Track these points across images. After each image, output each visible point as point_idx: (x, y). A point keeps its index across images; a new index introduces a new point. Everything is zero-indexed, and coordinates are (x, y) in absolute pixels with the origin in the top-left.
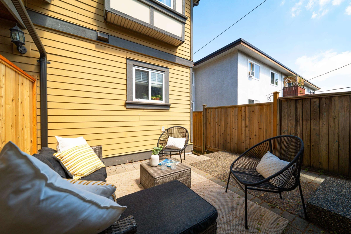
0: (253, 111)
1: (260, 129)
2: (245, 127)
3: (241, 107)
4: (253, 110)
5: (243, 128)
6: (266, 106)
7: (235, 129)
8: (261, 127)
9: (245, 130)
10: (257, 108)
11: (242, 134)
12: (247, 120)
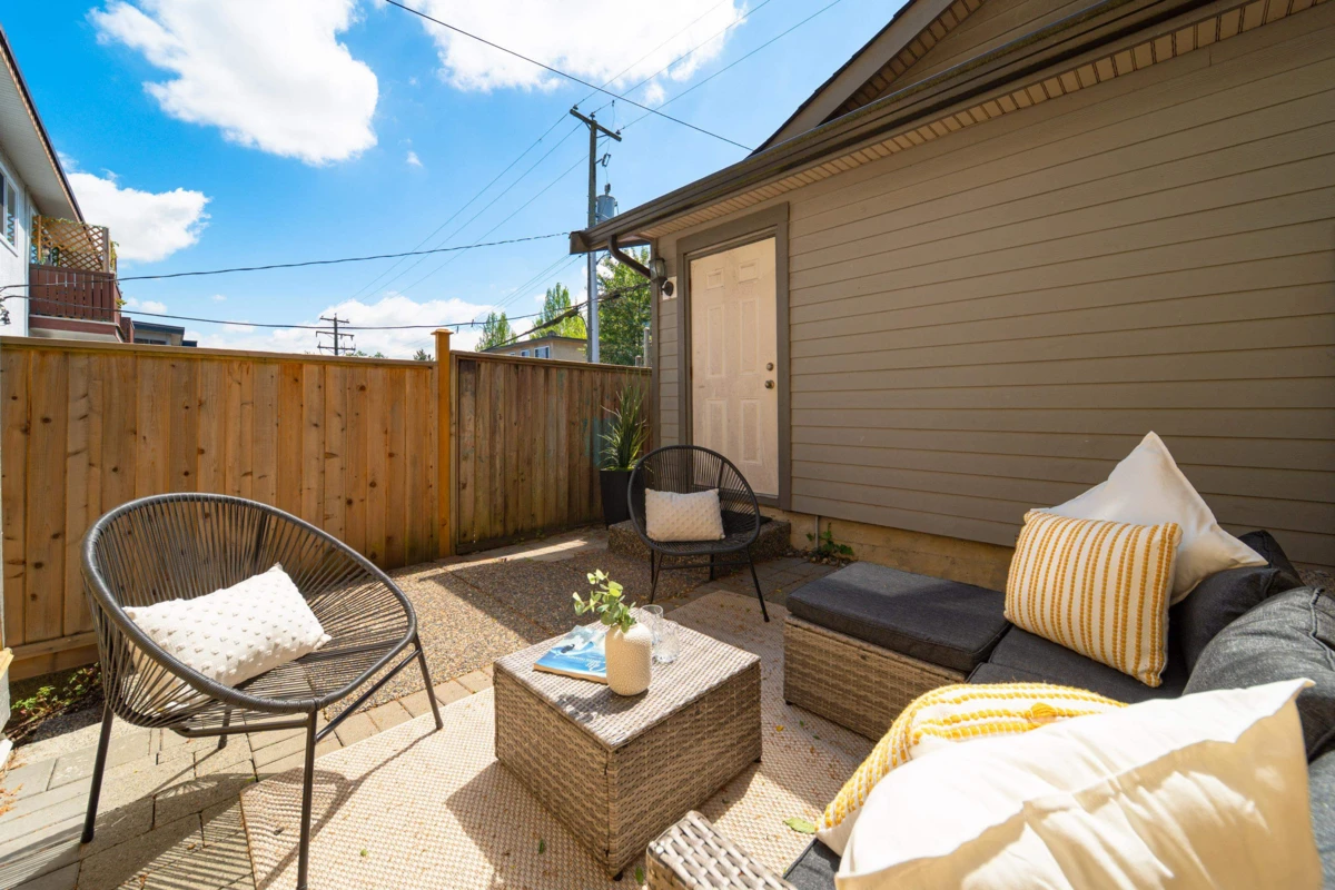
0: (363, 388)
1: (391, 455)
2: (321, 457)
3: (301, 366)
4: (364, 384)
5: (314, 462)
6: (414, 373)
7: (256, 475)
8: (394, 451)
9: (324, 472)
10: (377, 377)
11: (304, 492)
12: (335, 424)
